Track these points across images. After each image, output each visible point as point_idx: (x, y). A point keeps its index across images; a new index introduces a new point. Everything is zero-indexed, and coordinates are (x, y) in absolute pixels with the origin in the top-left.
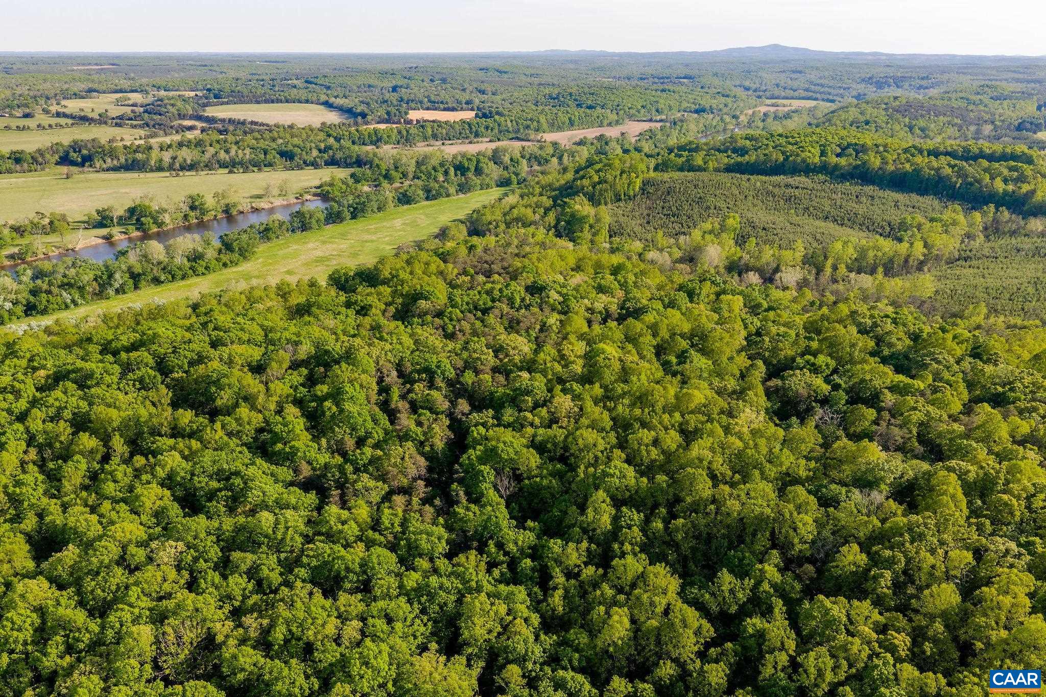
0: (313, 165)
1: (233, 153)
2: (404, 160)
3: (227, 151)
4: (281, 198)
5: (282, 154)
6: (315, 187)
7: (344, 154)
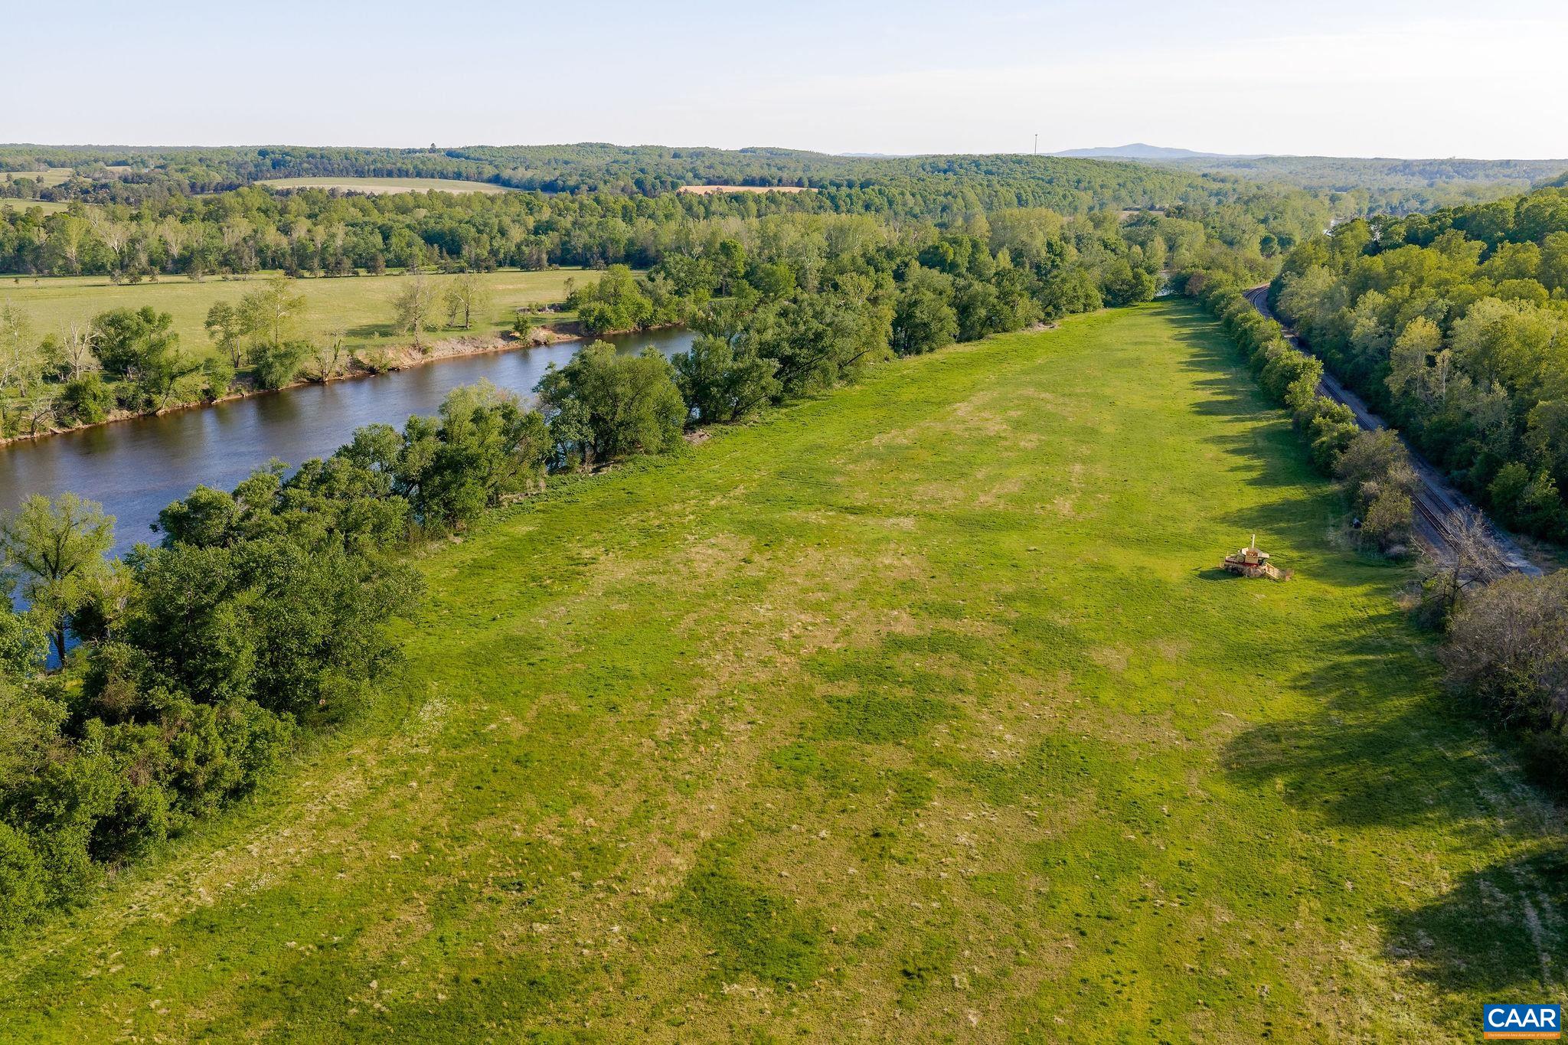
0: (513, 264)
1: (301, 231)
2: (791, 237)
3: (285, 230)
4: (453, 336)
5: (430, 238)
6: (552, 307)
7: (591, 236)
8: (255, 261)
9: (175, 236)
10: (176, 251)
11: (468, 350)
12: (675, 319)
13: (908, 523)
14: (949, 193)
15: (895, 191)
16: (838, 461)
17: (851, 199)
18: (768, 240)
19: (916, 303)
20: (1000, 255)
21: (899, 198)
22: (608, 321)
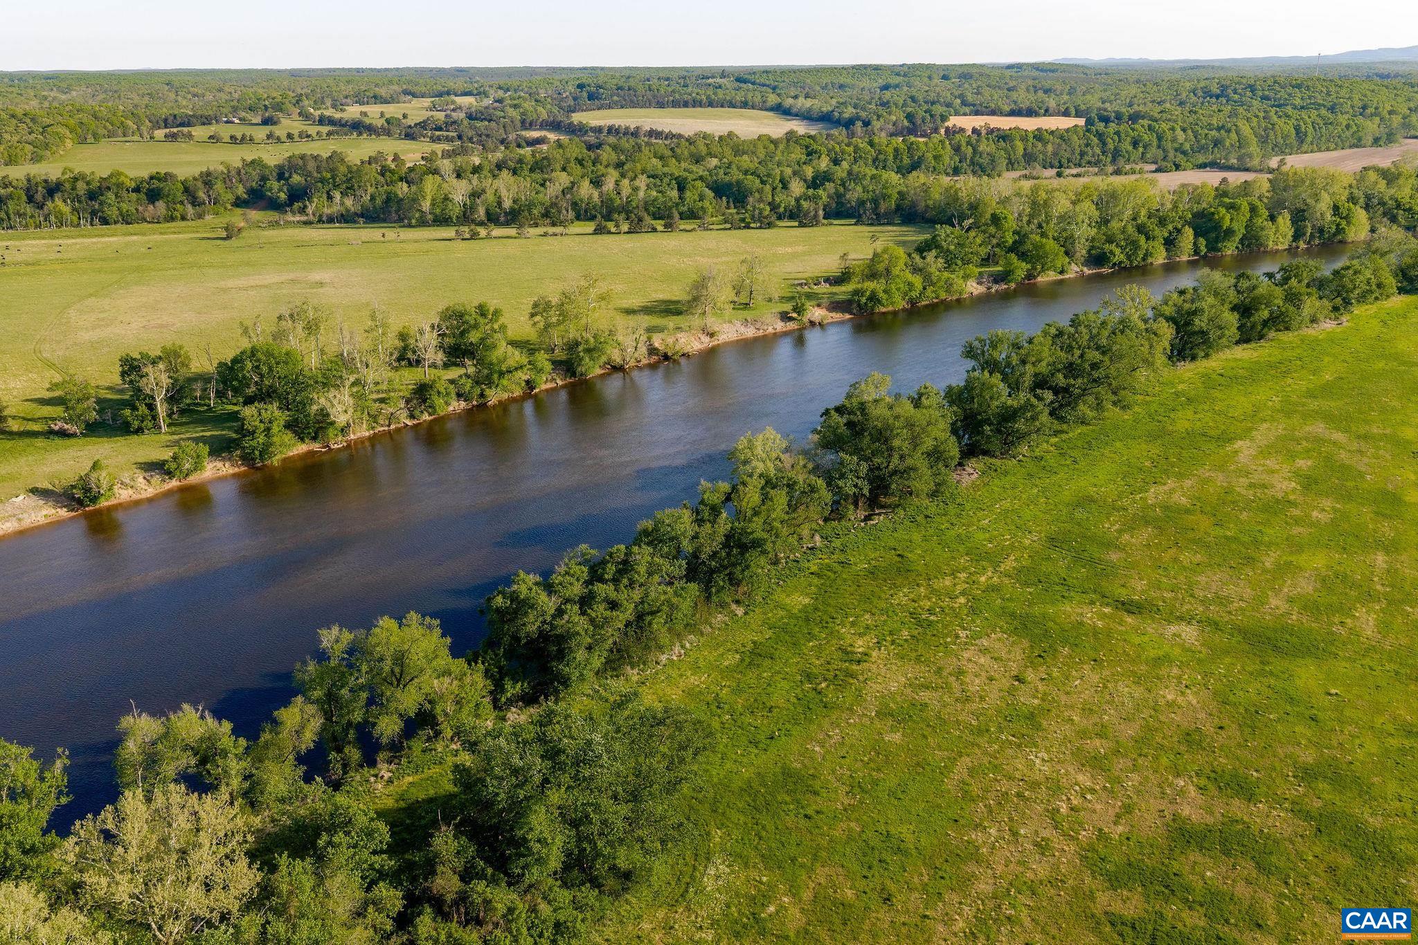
0: (792, 216)
1: (609, 185)
2: (1062, 205)
3: (597, 183)
4: (738, 318)
5: (720, 190)
6: (827, 280)
7: (865, 190)
8: (571, 215)
9: (507, 189)
10: (507, 204)
11: (750, 332)
12: (943, 295)
13: (1189, 633)
14: (1223, 127)
15: (1165, 126)
16: (1111, 526)
17: (1119, 136)
18: (1038, 206)
19: (1195, 313)
20: (1280, 220)
21: (1169, 134)
22: (879, 301)
